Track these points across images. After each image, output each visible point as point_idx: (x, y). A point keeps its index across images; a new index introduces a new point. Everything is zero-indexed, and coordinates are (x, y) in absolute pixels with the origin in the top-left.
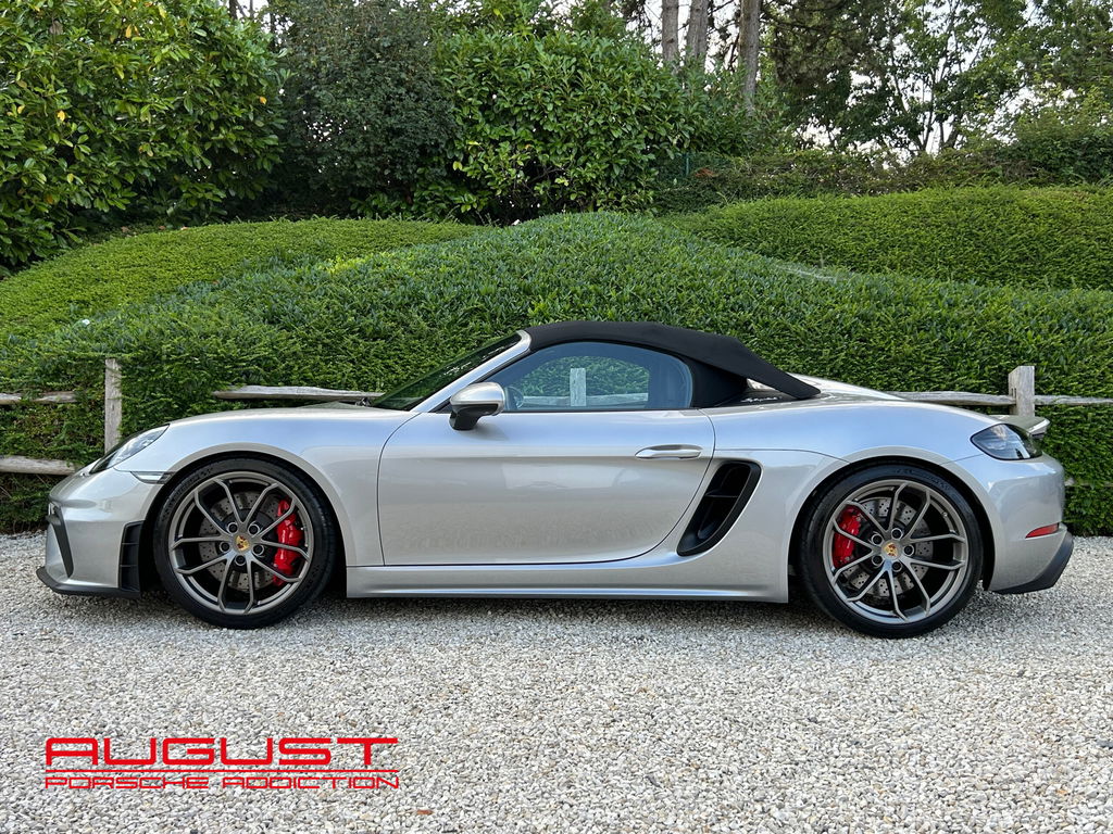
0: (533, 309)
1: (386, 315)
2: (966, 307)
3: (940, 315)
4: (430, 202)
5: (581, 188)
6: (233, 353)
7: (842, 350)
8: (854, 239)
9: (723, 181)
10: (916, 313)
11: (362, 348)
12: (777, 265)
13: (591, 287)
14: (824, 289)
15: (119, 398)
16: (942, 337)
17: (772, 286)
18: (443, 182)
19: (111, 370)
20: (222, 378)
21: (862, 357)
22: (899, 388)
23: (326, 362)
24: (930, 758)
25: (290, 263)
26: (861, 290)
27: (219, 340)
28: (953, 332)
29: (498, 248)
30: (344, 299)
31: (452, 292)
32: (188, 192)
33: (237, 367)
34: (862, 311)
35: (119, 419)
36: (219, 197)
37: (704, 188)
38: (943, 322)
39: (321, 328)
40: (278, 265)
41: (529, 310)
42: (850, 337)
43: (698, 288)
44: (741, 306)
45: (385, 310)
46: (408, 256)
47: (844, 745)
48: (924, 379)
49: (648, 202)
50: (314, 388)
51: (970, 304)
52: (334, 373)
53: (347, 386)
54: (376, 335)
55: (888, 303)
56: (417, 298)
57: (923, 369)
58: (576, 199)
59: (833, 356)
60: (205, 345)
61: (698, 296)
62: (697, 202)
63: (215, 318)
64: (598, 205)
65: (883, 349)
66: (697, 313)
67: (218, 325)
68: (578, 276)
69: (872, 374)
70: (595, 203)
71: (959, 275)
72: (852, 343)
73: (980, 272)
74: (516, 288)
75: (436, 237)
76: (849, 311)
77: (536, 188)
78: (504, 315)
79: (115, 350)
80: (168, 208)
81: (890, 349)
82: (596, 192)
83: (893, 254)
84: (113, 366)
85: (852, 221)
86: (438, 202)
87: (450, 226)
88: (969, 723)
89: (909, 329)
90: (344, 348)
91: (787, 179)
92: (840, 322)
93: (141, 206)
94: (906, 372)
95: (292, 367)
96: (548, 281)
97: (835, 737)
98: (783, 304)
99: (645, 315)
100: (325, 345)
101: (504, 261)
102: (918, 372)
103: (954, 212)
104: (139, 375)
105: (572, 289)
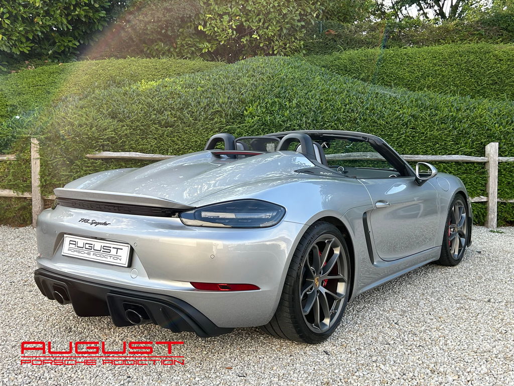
0: (247, 111)
1: (171, 114)
2: (465, 111)
3: (452, 115)
4: (186, 47)
5: (265, 40)
6: (96, 135)
7: (403, 134)
8: (409, 72)
9: (339, 36)
10: (440, 115)
11: (160, 132)
12: (370, 87)
13: (276, 100)
14: (394, 101)
15: (38, 158)
16: (453, 127)
17: (368, 99)
18: (193, 36)
19: (34, 144)
20: (91, 148)
21: (413, 137)
22: (431, 153)
23: (142, 139)
24: (449, 342)
25: (119, 84)
26: (412, 101)
27: (88, 128)
28: (458, 124)
29: (227, 77)
30: (149, 105)
31: (205, 102)
32: (59, 42)
33: (98, 142)
34: (413, 113)
35: (38, 169)
36: (75, 44)
37: (330, 40)
38: (454, 119)
39: (138, 121)
40: (112, 85)
41: (245, 112)
42: (407, 127)
43: (331, 101)
44: (352, 110)
45: (171, 111)
46: (180, 80)
47: (410, 336)
48: (444, 148)
49: (301, 48)
50: (137, 153)
51: (467, 109)
52: (146, 145)
53: (153, 152)
54: (167, 125)
55: (426, 108)
56: (187, 105)
57: (443, 143)
58: (263, 46)
59: (399, 137)
60: (81, 131)
61: (331, 105)
62: (326, 48)
63: (85, 116)
64: (275, 49)
65: (423, 133)
66: (331, 113)
67: (87, 119)
68: (269, 94)
69: (418, 146)
70: (273, 48)
71: (462, 92)
72: (408, 130)
73: (472, 90)
74: (237, 100)
75: (193, 69)
76: (407, 113)
77: (242, 40)
78: (232, 114)
79: (36, 134)
80: (49, 51)
81: (427, 133)
82: (274, 42)
83: (429, 80)
84: (35, 141)
85: (408, 62)
86: (190, 47)
87: (198, 63)
88: (466, 325)
89: (437, 123)
90: (150, 132)
91: (373, 35)
92: (402, 118)
93: (35, 50)
94: (434, 145)
95: (125, 142)
96: (254, 96)
97: (405, 331)
98: (373, 109)
99: (304, 115)
100: (141, 130)
101: (230, 85)
102: (441, 145)
103: (460, 58)
104: (48, 146)
105: (266, 100)
